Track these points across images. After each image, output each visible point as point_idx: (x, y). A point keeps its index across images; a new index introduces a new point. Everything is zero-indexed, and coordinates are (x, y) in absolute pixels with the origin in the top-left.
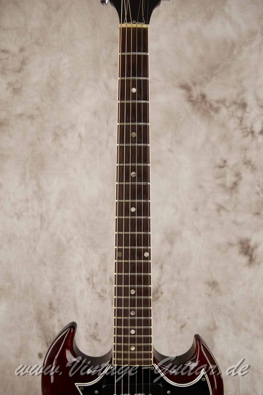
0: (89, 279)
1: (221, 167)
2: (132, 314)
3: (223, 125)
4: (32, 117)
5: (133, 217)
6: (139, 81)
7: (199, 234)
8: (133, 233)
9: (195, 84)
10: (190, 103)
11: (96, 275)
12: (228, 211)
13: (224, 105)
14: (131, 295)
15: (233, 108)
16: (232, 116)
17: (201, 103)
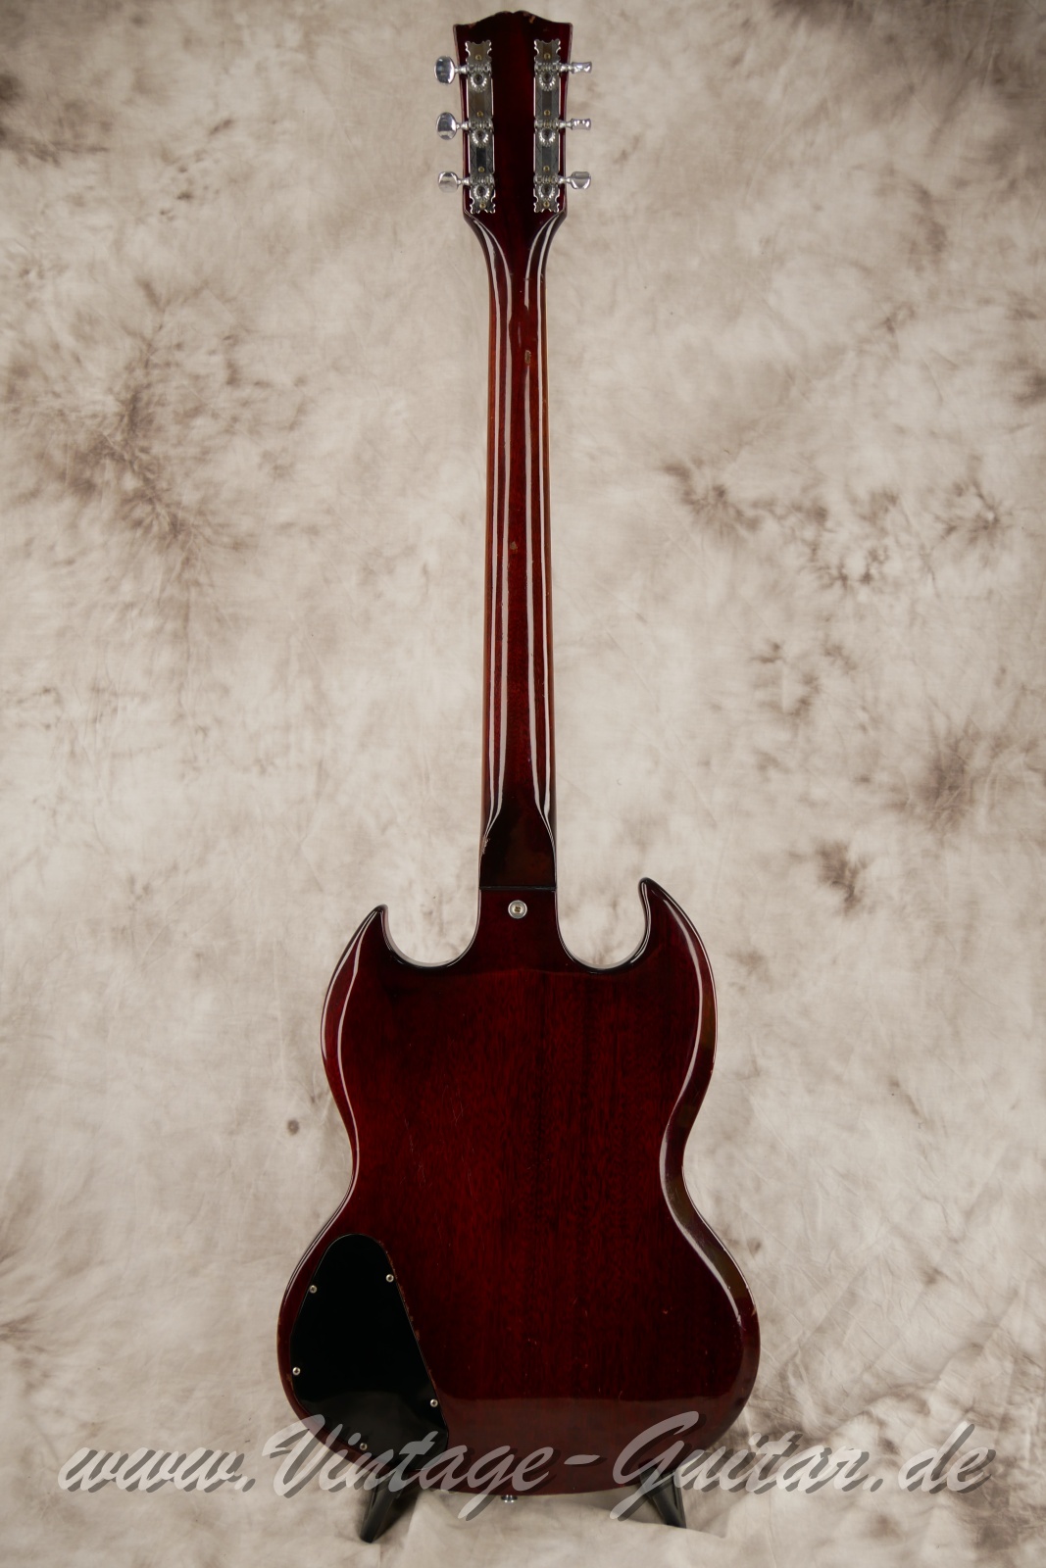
0: (431, 913)
1: (766, 660)
3: (769, 560)
4: (313, 531)
7: (714, 826)
9: (699, 463)
10: (688, 508)
11: (450, 900)
12: (786, 771)
13: (772, 512)
15: (793, 520)
16: (791, 538)
17: (715, 506)
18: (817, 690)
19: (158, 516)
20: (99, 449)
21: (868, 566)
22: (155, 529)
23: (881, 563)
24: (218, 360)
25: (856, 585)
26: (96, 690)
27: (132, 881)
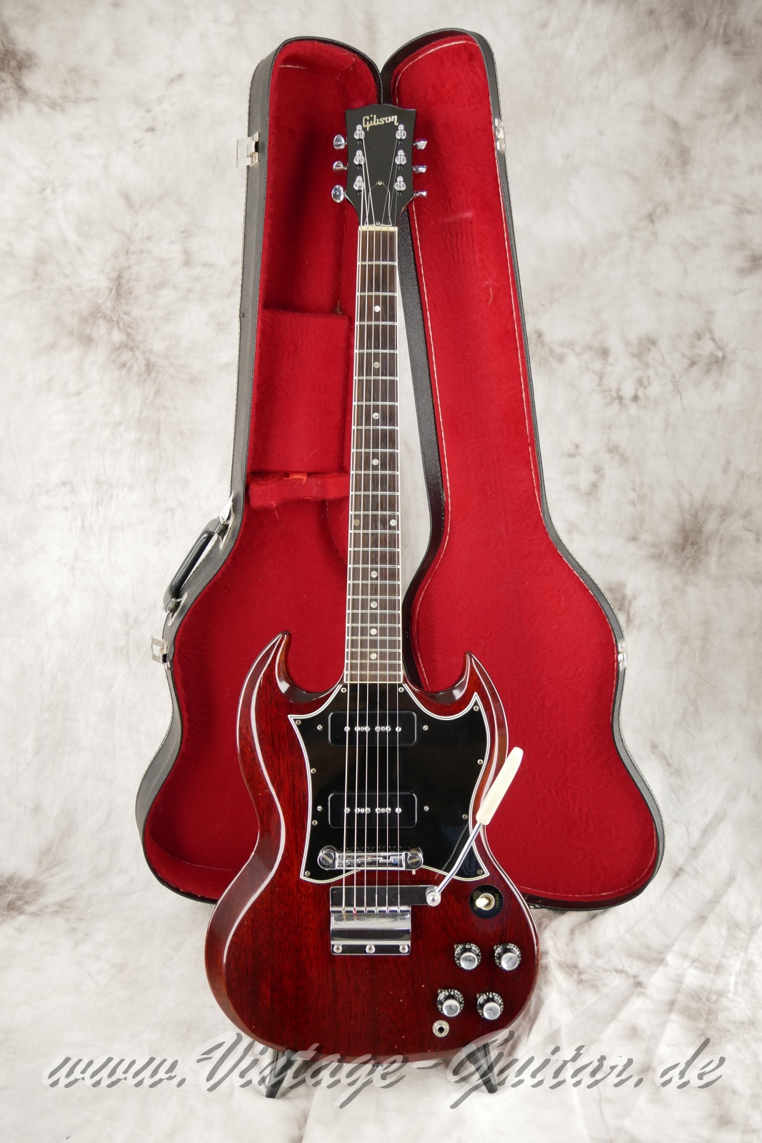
1: (571, 456)
2: (373, 606)
3: (572, 384)
5: (375, 472)
6: (385, 298)
8: (375, 493)
13: (573, 350)
14: (372, 579)
15: (587, 356)
16: (585, 369)
17: (536, 344)
18: (602, 477)
19: (137, 359)
20: (96, 313)
21: (636, 389)
22: (135, 369)
23: (645, 387)
24: (176, 248)
25: (628, 403)
26: (98, 483)
27: (126, 615)
